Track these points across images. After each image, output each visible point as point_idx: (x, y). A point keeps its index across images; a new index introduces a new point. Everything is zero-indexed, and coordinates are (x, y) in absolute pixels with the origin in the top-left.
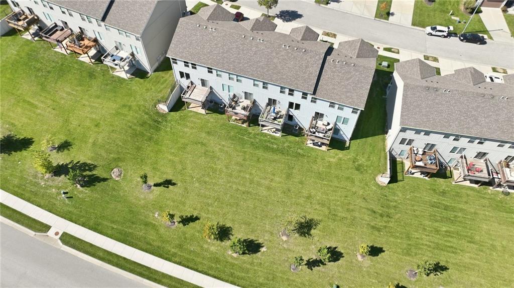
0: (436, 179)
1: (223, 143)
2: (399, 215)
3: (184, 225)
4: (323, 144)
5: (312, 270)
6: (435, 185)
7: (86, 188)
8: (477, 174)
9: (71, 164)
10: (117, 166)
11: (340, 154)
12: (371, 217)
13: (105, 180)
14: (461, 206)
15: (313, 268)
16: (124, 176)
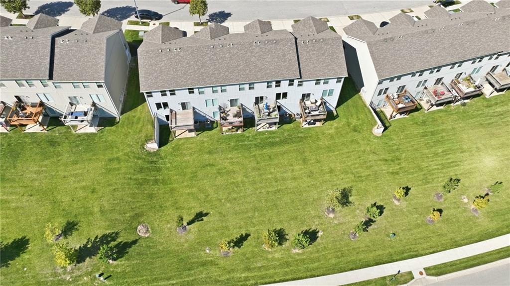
0: (412, 114)
1: (230, 156)
2: (404, 154)
3: (239, 247)
4: (316, 121)
5: (367, 231)
6: (414, 119)
7: (120, 259)
8: (443, 97)
9: (90, 243)
10: (139, 223)
11: (334, 123)
12: (386, 166)
13: (135, 242)
14: (441, 127)
15: (367, 229)
16: (152, 230)
